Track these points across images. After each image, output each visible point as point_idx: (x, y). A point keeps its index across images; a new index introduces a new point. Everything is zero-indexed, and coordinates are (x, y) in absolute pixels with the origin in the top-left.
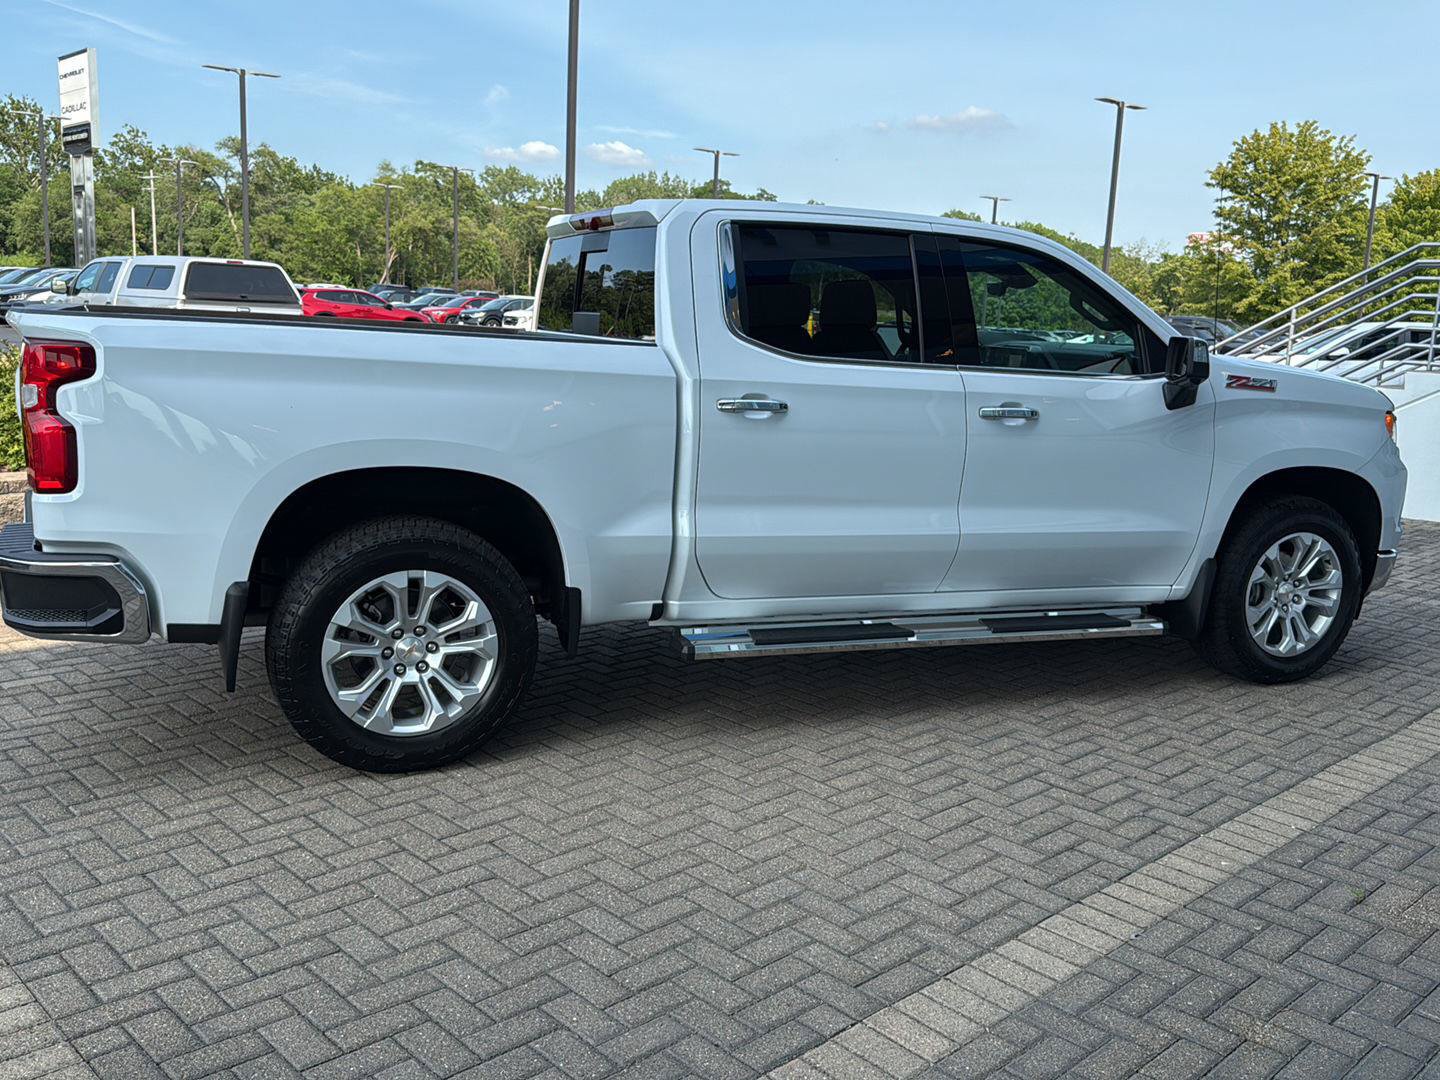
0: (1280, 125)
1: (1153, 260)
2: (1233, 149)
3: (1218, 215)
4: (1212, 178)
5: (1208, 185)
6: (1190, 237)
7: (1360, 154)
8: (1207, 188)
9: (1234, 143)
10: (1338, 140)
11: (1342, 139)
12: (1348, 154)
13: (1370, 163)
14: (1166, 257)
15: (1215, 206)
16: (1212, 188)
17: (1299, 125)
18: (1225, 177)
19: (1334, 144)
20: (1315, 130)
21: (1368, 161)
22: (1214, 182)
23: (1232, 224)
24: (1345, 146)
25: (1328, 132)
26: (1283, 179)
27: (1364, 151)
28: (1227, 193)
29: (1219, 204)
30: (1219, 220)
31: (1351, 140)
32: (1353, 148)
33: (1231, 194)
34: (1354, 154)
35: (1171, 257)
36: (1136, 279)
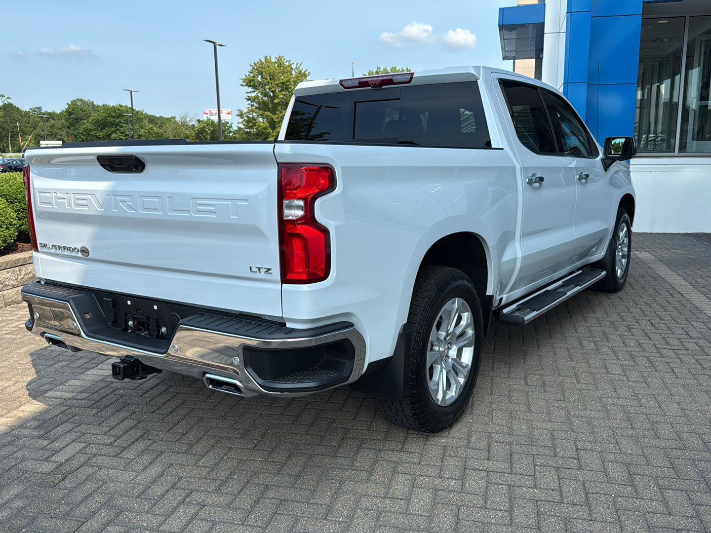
0: (268, 58)
1: (193, 123)
2: (251, 68)
3: (248, 100)
4: (243, 82)
5: (242, 85)
6: (239, 110)
7: (305, 72)
8: (241, 86)
9: (251, 65)
10: (295, 64)
11: (297, 64)
12: (301, 71)
13: (310, 76)
14: (199, 121)
15: (246, 96)
16: (244, 87)
17: (276, 58)
18: (250, 82)
19: (294, 66)
20: (284, 59)
21: (309, 74)
22: (244, 84)
23: (255, 104)
24: (299, 68)
25: (290, 61)
26: (276, 83)
27: (307, 70)
28: (250, 89)
29: (248, 94)
30: (249, 102)
31: (300, 65)
32: (302, 69)
33: (253, 90)
34: (303, 71)
35: (202, 121)
36: (187, 132)
